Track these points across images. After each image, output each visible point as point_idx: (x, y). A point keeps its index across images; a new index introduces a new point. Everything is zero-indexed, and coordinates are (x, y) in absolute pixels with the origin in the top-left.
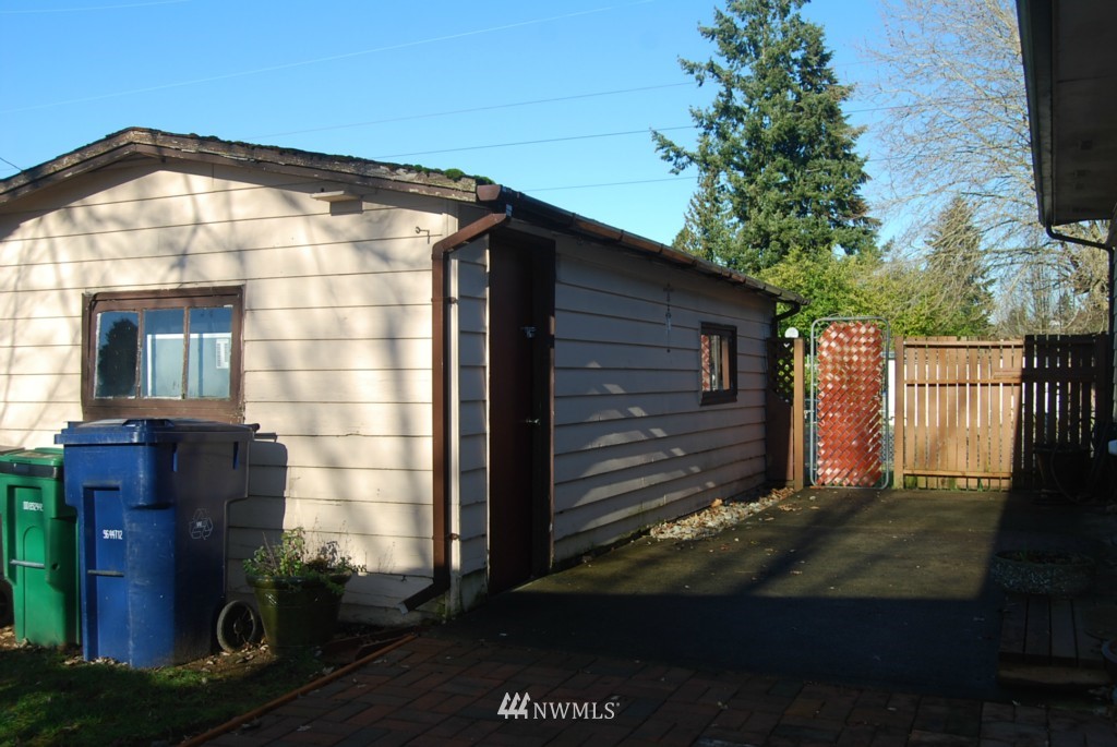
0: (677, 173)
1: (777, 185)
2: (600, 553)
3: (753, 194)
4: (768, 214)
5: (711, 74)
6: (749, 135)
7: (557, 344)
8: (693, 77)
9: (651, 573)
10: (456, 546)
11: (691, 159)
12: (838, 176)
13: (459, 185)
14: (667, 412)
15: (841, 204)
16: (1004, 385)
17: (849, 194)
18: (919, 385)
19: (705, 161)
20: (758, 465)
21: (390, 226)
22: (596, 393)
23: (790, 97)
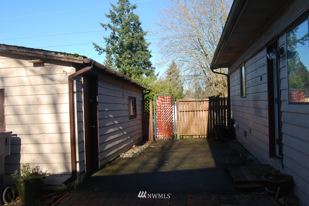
0: (100, 55)
1: (128, 58)
2: (110, 163)
3: (121, 60)
4: (125, 66)
5: (109, 27)
6: (120, 44)
7: (99, 104)
8: (104, 28)
9: (127, 168)
10: (78, 164)
11: (104, 51)
12: (144, 56)
13: (78, 58)
14: (122, 122)
15: (145, 63)
16: (204, 111)
17: (147, 61)
18: (183, 112)
19: (108, 51)
20: (141, 135)
21: (53, 70)
22: (107, 117)
23: (131, 34)
